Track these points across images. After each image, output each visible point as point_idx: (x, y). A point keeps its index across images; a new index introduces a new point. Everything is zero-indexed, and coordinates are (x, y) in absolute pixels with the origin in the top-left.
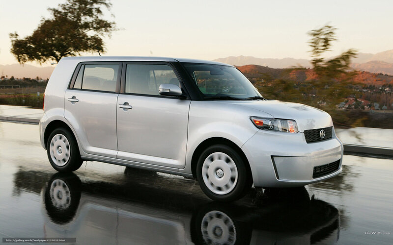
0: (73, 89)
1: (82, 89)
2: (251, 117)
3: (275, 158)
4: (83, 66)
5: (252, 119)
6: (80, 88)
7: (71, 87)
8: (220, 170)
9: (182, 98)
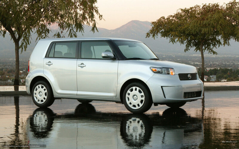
0: (48, 57)
1: (54, 57)
2: (150, 67)
3: (163, 87)
4: (54, 44)
5: (151, 68)
6: (53, 56)
7: (47, 56)
8: (135, 96)
9: (114, 59)
